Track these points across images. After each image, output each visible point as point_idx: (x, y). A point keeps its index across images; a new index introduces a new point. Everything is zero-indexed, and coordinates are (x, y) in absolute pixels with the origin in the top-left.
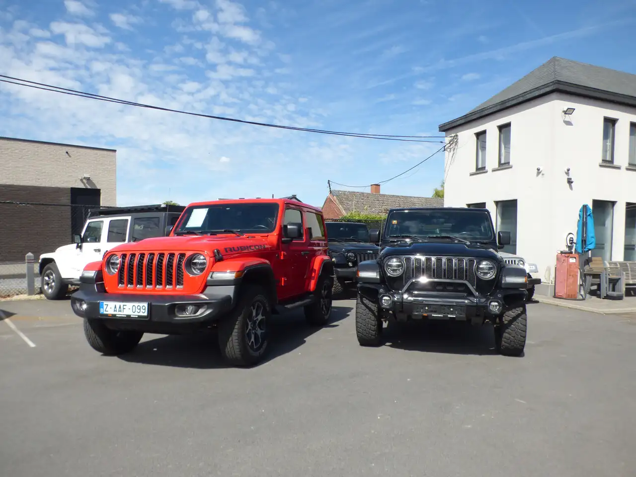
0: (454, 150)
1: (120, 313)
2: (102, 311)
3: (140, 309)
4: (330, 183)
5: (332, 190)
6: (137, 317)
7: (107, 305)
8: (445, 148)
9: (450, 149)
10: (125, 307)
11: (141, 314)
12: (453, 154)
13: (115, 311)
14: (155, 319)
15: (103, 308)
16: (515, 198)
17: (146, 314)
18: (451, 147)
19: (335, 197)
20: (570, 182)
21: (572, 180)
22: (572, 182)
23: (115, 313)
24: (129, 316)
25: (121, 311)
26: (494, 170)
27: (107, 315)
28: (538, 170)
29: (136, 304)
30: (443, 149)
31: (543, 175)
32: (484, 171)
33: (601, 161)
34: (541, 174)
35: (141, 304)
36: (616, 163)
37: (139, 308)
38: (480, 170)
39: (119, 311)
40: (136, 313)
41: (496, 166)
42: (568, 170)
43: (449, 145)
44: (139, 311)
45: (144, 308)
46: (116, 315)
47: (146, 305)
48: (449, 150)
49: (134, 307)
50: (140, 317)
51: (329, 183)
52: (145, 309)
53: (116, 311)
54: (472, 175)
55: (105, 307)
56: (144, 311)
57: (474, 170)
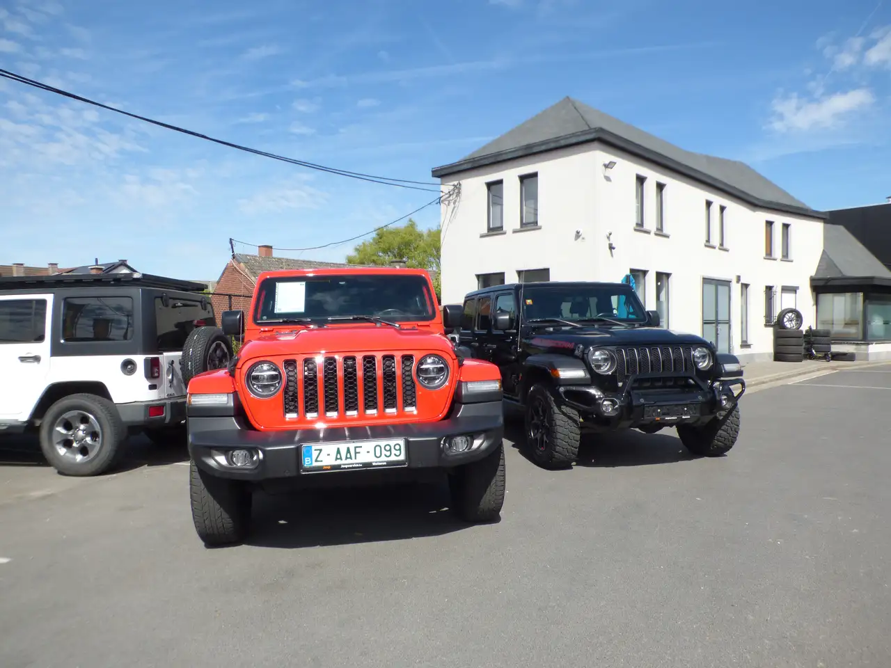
0: (454, 203)
1: (349, 461)
2: (308, 462)
3: (390, 450)
4: (234, 242)
5: (235, 253)
6: (385, 463)
7: (321, 450)
8: (442, 199)
9: (449, 201)
10: (358, 450)
11: (393, 458)
12: (454, 208)
13: (337, 459)
14: (414, 465)
15: (311, 456)
16: (546, 267)
17: (402, 457)
18: (451, 198)
19: (242, 264)
20: (611, 248)
21: (614, 245)
22: (614, 248)
23: (338, 462)
24: (369, 465)
25: (351, 458)
26: (515, 232)
27: (320, 468)
28: (578, 233)
29: (383, 443)
30: (438, 200)
31: (583, 239)
32: (501, 232)
33: (635, 225)
34: (581, 237)
35: (392, 442)
36: (646, 226)
37: (388, 448)
38: (495, 230)
39: (347, 458)
40: (383, 458)
41: (518, 226)
42: (610, 234)
43: (447, 196)
44: (388, 453)
45: (397, 447)
46: (340, 465)
47: (401, 442)
48: (447, 203)
49: (378, 449)
50: (389, 463)
51: (231, 243)
52: (400, 450)
53: (341, 459)
54: (482, 236)
55: (315, 454)
56: (398, 453)
57: (485, 231)
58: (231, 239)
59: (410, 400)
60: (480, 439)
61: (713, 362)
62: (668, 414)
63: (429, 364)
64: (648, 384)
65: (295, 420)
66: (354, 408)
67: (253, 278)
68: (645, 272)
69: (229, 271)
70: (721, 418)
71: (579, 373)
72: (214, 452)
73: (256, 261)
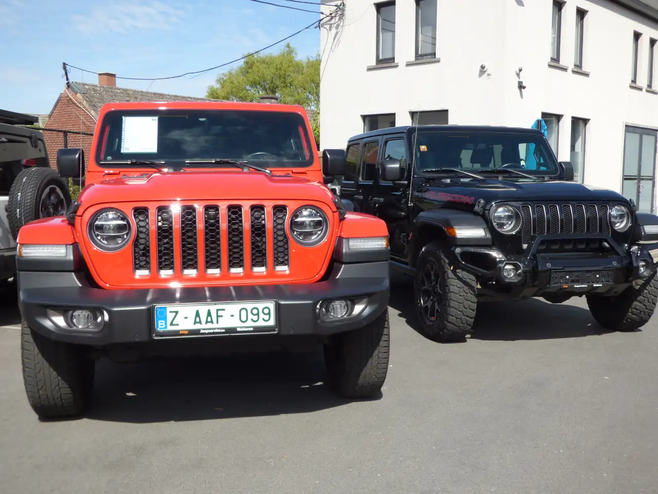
0: (337, 27)
1: (209, 325)
2: (161, 326)
3: (258, 314)
4: (68, 68)
5: (70, 81)
6: (252, 329)
7: (177, 313)
8: (321, 22)
9: (331, 25)
10: (220, 313)
11: (261, 323)
12: (337, 33)
13: (195, 323)
14: (284, 332)
15: (165, 318)
16: (446, 108)
17: (272, 322)
18: (333, 21)
19: (78, 95)
20: (521, 87)
21: (524, 84)
22: (524, 88)
23: (197, 326)
24: (233, 330)
25: (212, 322)
26: (409, 65)
27: (176, 333)
28: (483, 67)
29: (249, 305)
30: (317, 24)
31: (489, 75)
32: (393, 64)
33: (549, 60)
34: (486, 74)
35: (261, 305)
36: (563, 63)
37: (255, 312)
38: (385, 62)
39: (207, 322)
40: (250, 323)
41: (412, 58)
42: (520, 70)
43: (329, 18)
44: (255, 318)
45: (266, 311)
46: (199, 330)
47: (271, 305)
48: (328, 27)
49: (244, 312)
50: (257, 329)
51: (65, 68)
52: (269, 314)
53: (200, 322)
54: (369, 69)
55: (170, 317)
56: (267, 317)
57: (373, 63)
58: (64, 64)
59: (282, 257)
60: (362, 304)
61: (632, 222)
62: (577, 282)
63: (305, 216)
64: (557, 247)
65: (148, 278)
66: (217, 265)
67: (93, 112)
68: (559, 117)
69: (63, 103)
70: (638, 287)
71: (478, 233)
72: (50, 312)
73: (95, 90)
